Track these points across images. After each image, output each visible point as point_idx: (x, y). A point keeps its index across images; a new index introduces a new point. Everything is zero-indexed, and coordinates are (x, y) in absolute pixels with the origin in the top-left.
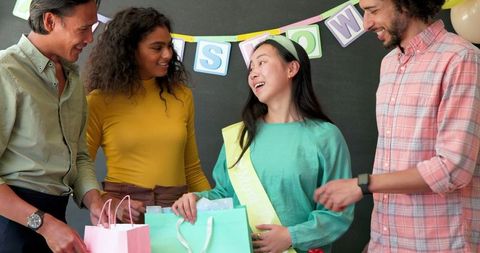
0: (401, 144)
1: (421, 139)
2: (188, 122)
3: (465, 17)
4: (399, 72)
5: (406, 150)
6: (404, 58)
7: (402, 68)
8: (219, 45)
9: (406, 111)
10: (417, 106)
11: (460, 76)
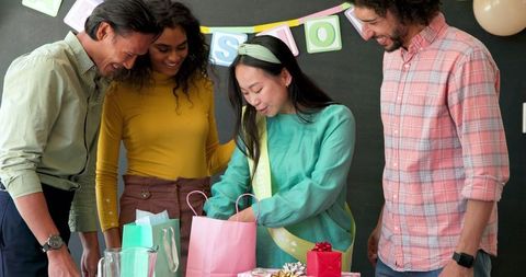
0: (409, 144)
1: (429, 139)
2: (209, 112)
3: (488, 8)
4: (403, 70)
5: (414, 151)
6: (407, 55)
7: (407, 66)
8: (235, 37)
9: (413, 111)
10: (424, 105)
11: (470, 77)
